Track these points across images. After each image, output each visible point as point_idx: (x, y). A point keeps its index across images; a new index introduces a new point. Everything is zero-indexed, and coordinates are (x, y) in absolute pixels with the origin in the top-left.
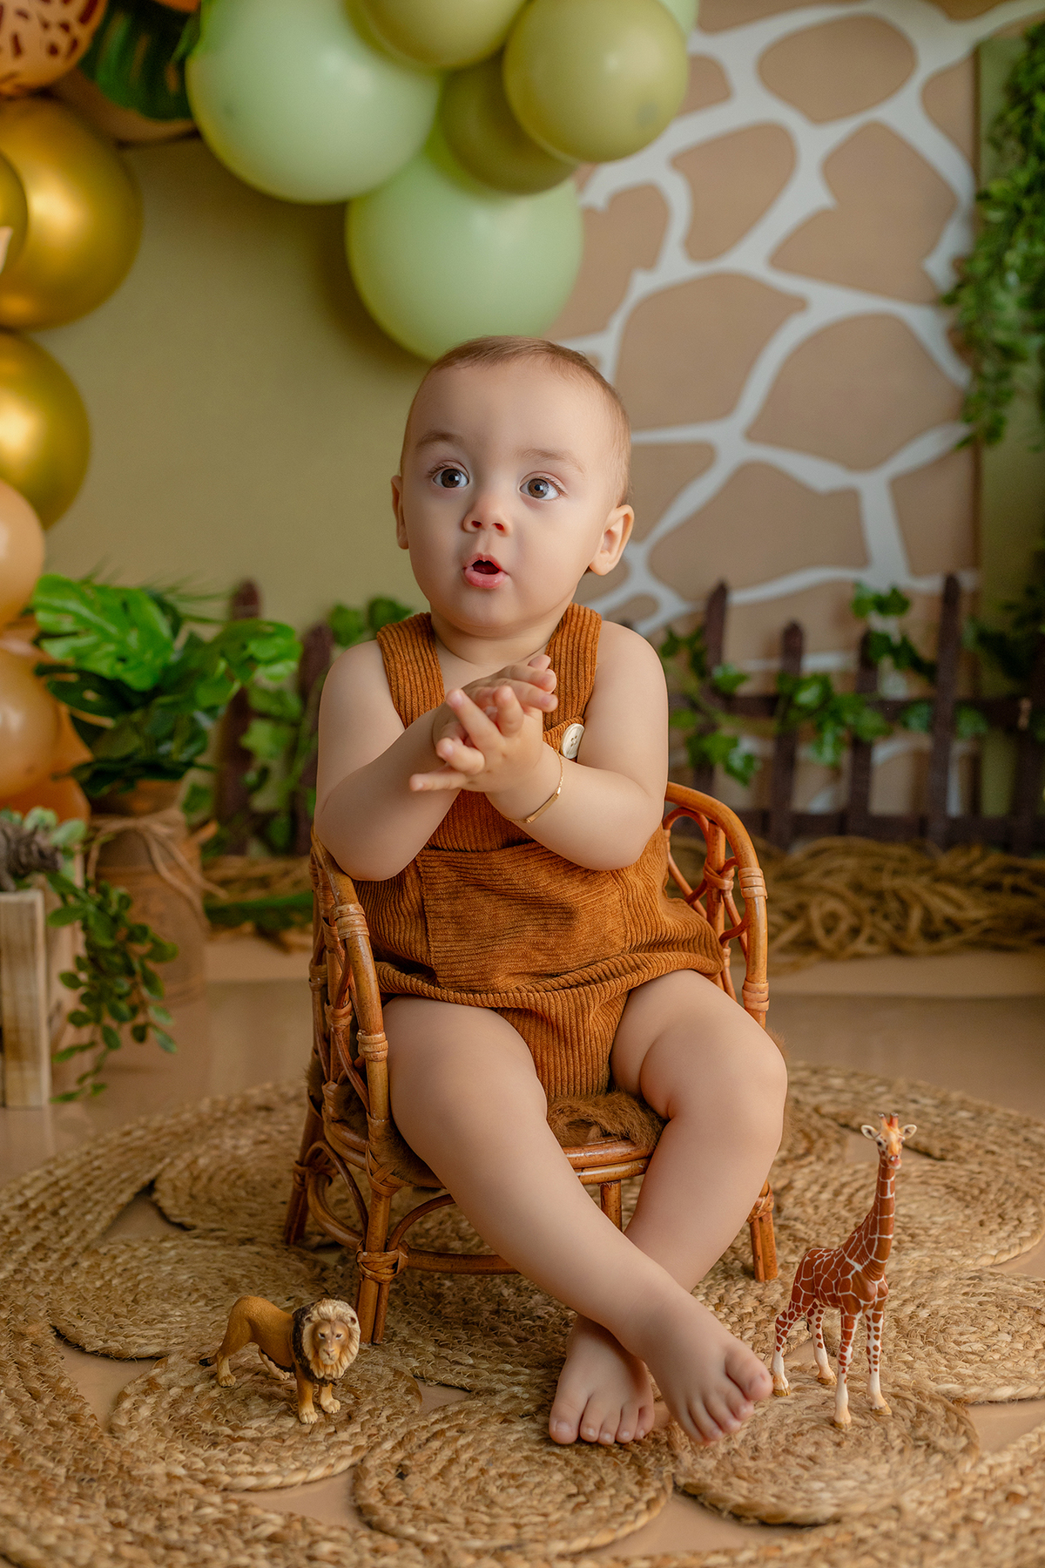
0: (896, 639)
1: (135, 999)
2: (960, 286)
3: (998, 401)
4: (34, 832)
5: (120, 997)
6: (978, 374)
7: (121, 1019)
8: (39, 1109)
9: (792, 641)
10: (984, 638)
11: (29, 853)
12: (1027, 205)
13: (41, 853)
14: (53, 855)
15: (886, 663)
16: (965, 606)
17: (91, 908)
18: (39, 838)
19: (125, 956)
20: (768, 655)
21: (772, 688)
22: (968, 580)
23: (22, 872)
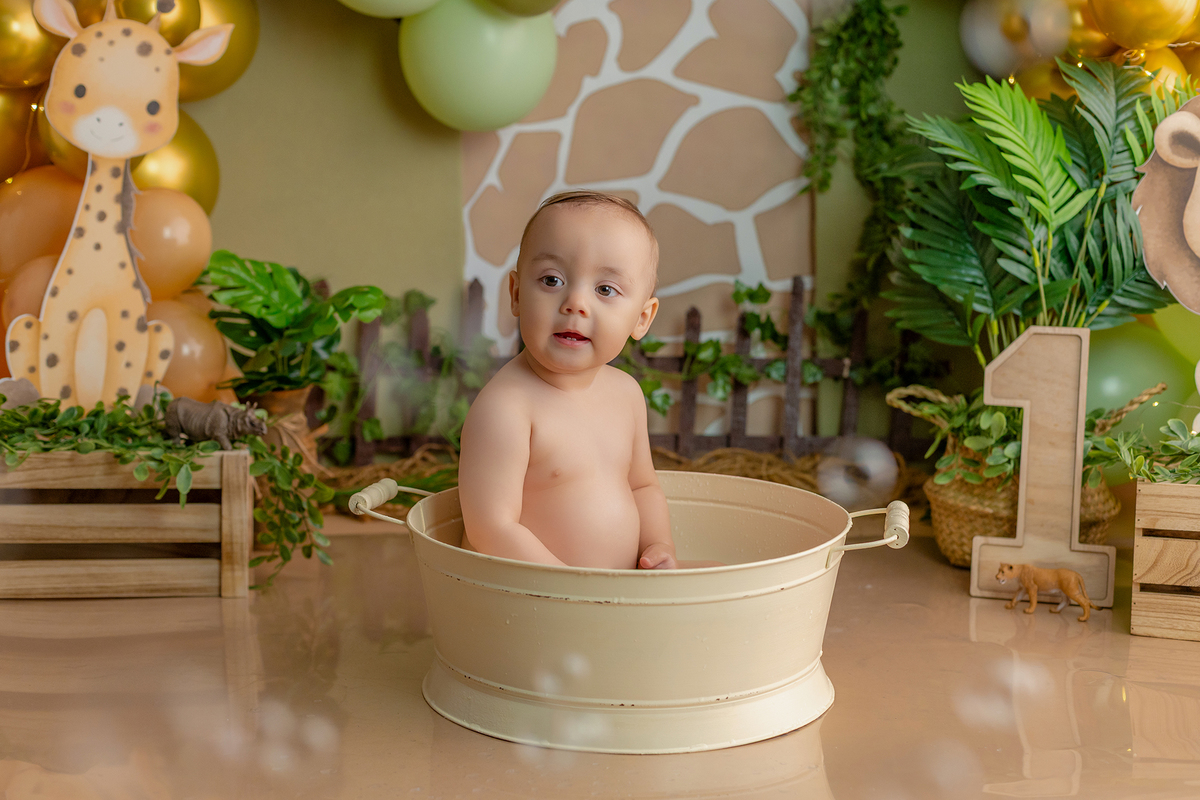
0: (763, 319)
1: (301, 528)
2: (800, 89)
3: (826, 165)
4: (246, 411)
5: (294, 526)
6: (812, 148)
7: (293, 541)
8: (244, 597)
9: (693, 320)
10: (820, 317)
11: (245, 422)
12: (845, 36)
13: (252, 423)
14: (260, 424)
15: (756, 333)
16: (807, 297)
17: (277, 463)
18: (249, 413)
19: (297, 497)
20: (677, 333)
21: (680, 353)
22: (807, 282)
23: (236, 437)
